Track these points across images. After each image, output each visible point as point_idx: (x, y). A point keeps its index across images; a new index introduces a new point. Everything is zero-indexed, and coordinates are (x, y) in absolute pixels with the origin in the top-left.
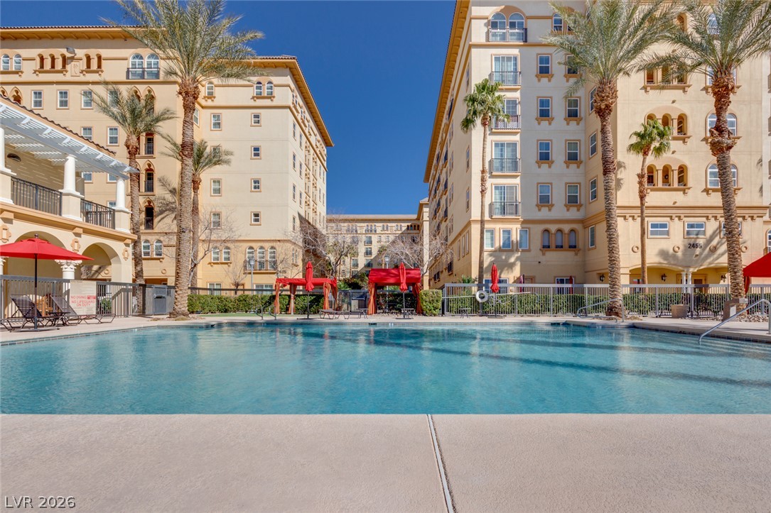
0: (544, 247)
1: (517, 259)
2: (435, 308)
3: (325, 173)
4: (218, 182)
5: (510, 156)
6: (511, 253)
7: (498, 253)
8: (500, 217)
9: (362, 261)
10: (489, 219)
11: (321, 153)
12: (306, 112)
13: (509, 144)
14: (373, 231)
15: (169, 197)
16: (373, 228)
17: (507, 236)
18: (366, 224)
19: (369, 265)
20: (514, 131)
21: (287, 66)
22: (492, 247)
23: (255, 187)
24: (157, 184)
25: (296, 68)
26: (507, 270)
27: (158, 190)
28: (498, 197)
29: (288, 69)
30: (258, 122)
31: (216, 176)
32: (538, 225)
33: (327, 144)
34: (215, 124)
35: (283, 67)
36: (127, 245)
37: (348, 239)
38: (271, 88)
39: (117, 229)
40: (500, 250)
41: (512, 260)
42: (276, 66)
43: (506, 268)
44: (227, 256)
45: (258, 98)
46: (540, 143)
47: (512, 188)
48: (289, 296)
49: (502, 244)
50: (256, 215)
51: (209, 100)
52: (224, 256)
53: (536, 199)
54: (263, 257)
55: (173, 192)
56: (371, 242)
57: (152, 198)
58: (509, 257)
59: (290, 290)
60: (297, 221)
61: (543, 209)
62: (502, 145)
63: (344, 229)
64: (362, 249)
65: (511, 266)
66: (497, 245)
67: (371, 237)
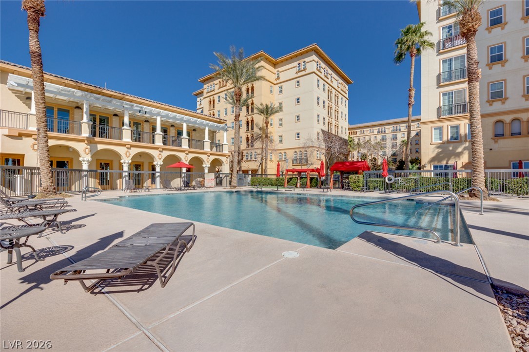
0: (496, 136)
1: (465, 149)
2: (358, 187)
3: (347, 101)
4: (281, 120)
5: (458, 66)
6: (459, 144)
7: (446, 145)
8: (449, 116)
9: (389, 152)
10: (438, 119)
11: (342, 90)
12: (328, 69)
13: (456, 58)
14: (398, 131)
15: (259, 132)
16: (398, 128)
17: (455, 130)
18: (392, 126)
19: (394, 154)
20: (461, 46)
21: (312, 50)
22: (441, 140)
23: (298, 120)
24: (255, 126)
25: (318, 49)
26: (454, 158)
27: (256, 129)
28: (447, 101)
29: (313, 51)
30: (299, 85)
31: (280, 117)
32: (490, 118)
33: (348, 82)
34: (280, 91)
35: (310, 51)
36: (227, 158)
37: (379, 137)
38: (305, 65)
39: (224, 152)
40: (448, 142)
41: (460, 150)
42: (307, 52)
43: (453, 157)
44: (285, 157)
45: (298, 72)
46: (491, 48)
47: (459, 92)
48: (297, 178)
49: (449, 137)
50: (298, 134)
51: (278, 80)
52: (284, 157)
53: (487, 97)
54: (296, 157)
55: (260, 129)
56: (396, 138)
57: (253, 133)
58: (457, 148)
59: (298, 175)
60: (321, 134)
61: (495, 104)
62: (451, 60)
63: (376, 132)
64: (389, 143)
65: (459, 155)
66: (445, 139)
67: (396, 135)
